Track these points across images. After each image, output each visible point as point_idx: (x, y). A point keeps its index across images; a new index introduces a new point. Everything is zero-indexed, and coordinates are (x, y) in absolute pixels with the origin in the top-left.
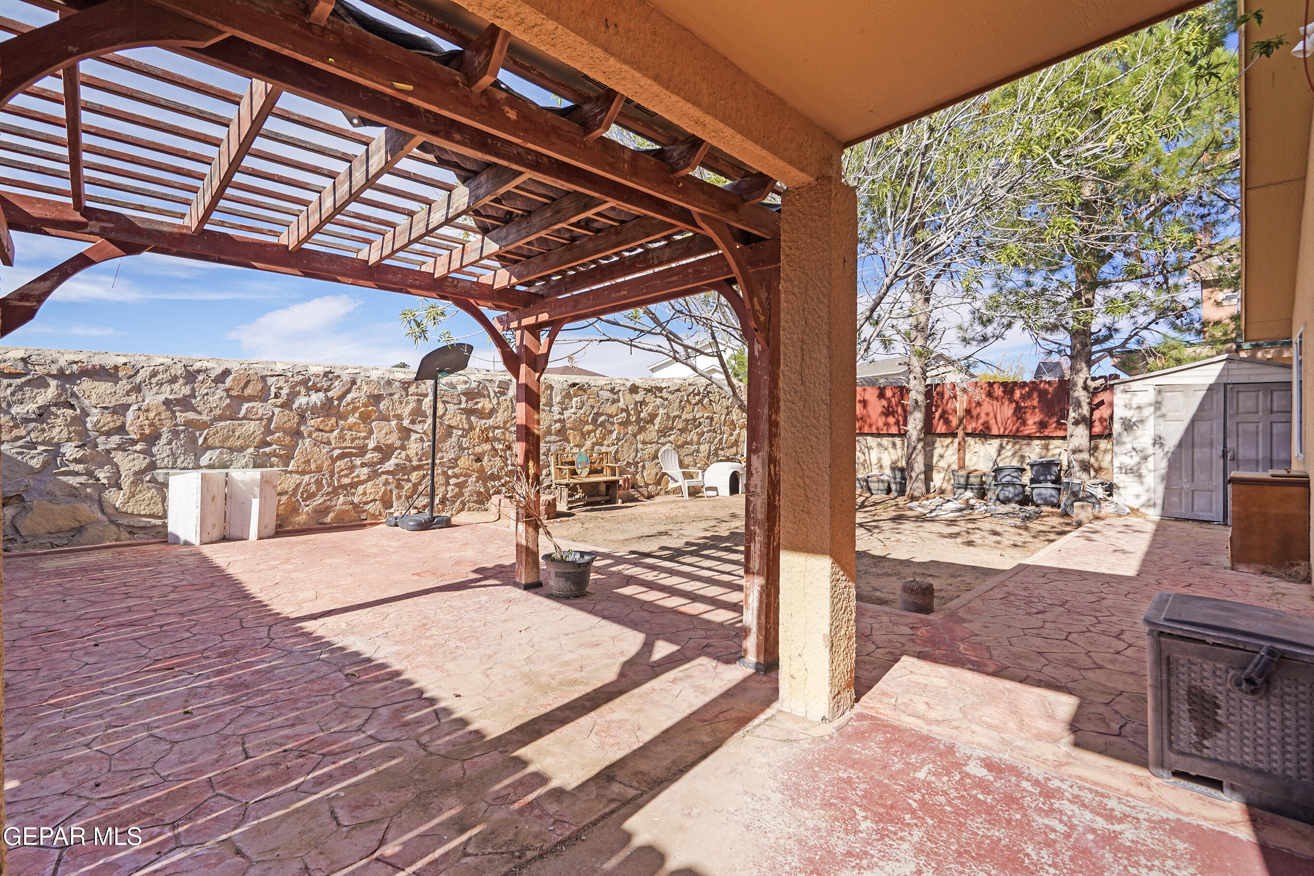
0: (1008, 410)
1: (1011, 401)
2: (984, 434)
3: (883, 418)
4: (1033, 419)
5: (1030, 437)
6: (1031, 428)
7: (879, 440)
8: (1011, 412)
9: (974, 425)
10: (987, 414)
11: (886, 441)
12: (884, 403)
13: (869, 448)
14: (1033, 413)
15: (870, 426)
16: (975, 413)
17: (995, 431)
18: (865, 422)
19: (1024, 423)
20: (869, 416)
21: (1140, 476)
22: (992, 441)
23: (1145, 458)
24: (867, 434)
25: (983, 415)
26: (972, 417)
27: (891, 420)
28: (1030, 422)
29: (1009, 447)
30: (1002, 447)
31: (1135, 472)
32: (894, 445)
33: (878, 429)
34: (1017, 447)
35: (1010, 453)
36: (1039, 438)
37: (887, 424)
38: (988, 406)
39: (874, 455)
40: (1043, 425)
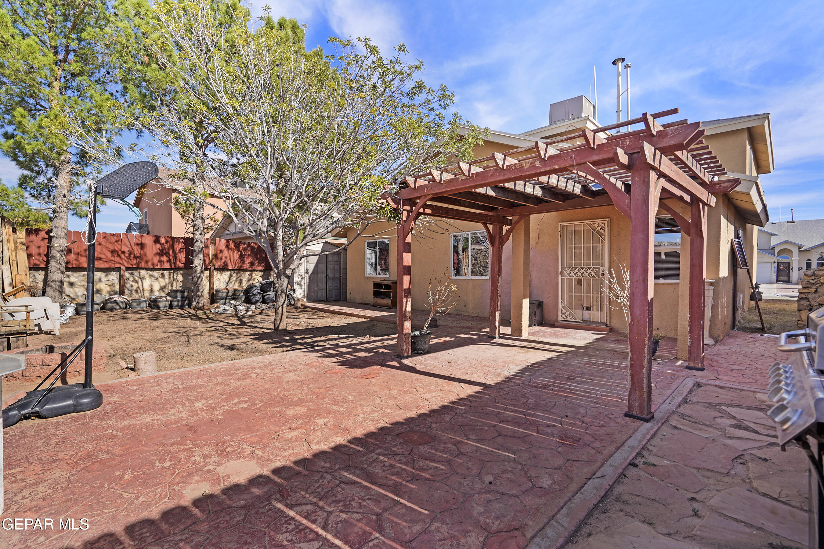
0: (236, 256)
1: (238, 251)
2: (223, 268)
3: (158, 257)
4: (248, 261)
5: (246, 270)
6: (247, 265)
7: (150, 272)
8: (238, 256)
9: (219, 263)
10: (226, 257)
11: (155, 274)
12: (158, 246)
13: (142, 279)
14: (248, 258)
15: (147, 262)
16: (220, 256)
17: (230, 267)
18: (142, 259)
19: (244, 263)
20: (145, 255)
21: (301, 286)
22: (226, 273)
23: (302, 278)
24: (143, 269)
25: (224, 258)
26: (218, 259)
27: (164, 258)
28: (247, 262)
29: (234, 275)
30: (231, 275)
31: (300, 284)
32: (163, 276)
33: (153, 264)
34: (239, 275)
35: (235, 279)
36: (249, 271)
37: (160, 261)
38: (226, 253)
39: (147, 283)
40: (252, 264)
